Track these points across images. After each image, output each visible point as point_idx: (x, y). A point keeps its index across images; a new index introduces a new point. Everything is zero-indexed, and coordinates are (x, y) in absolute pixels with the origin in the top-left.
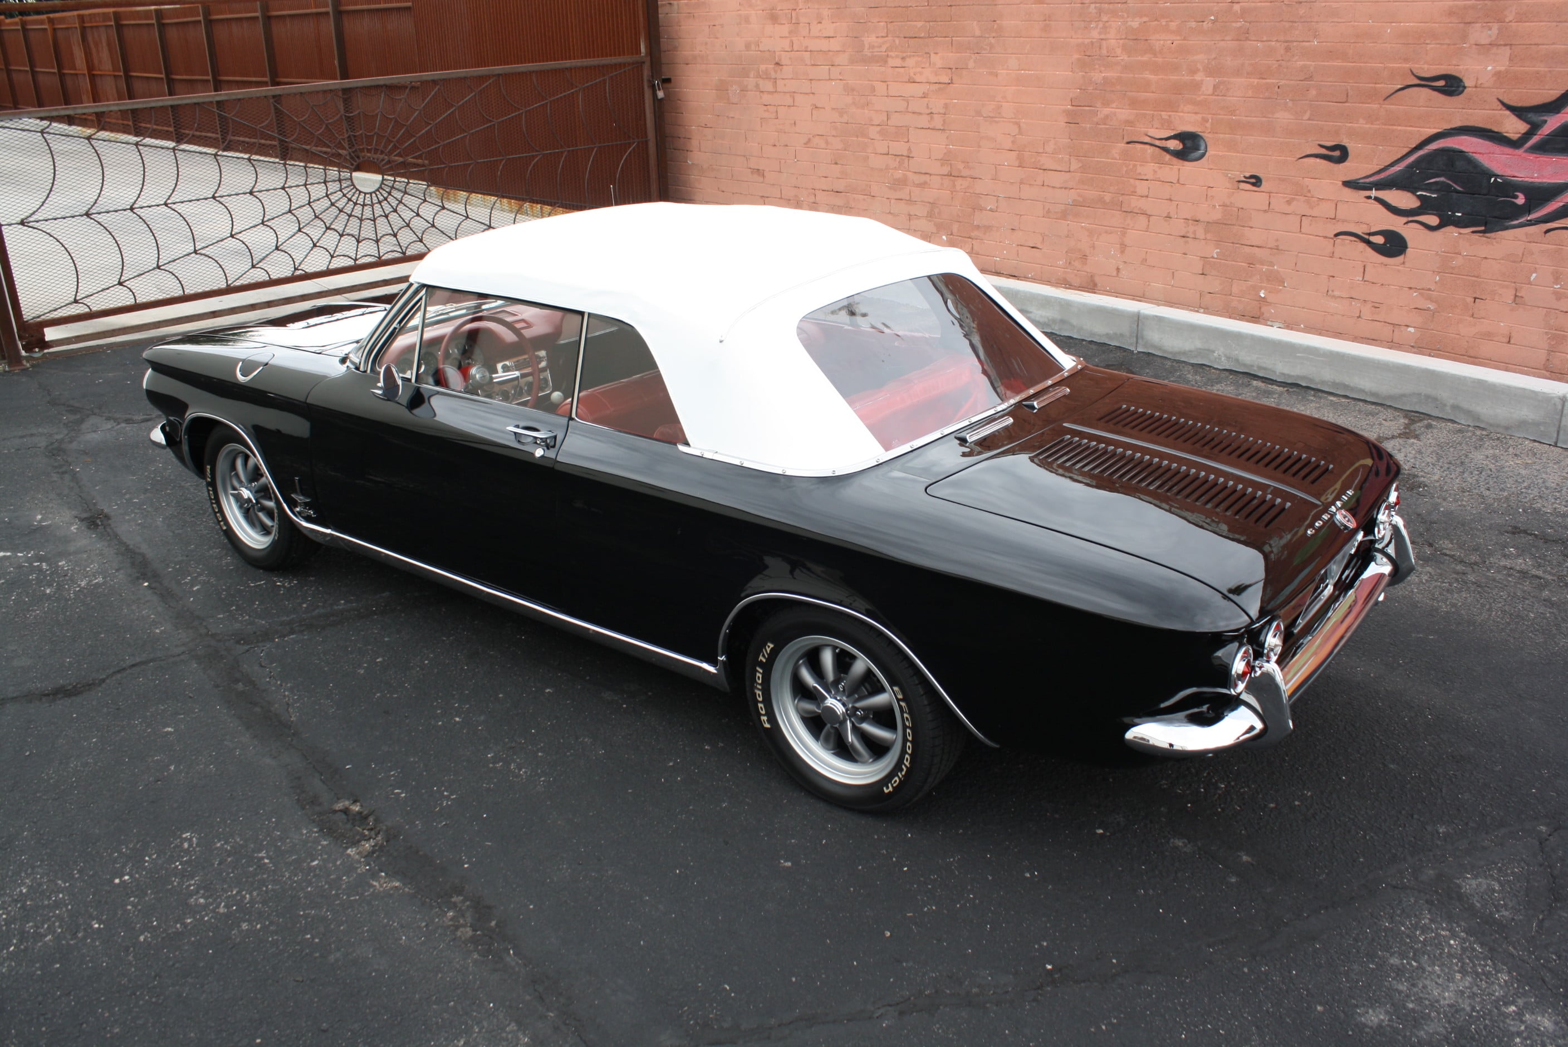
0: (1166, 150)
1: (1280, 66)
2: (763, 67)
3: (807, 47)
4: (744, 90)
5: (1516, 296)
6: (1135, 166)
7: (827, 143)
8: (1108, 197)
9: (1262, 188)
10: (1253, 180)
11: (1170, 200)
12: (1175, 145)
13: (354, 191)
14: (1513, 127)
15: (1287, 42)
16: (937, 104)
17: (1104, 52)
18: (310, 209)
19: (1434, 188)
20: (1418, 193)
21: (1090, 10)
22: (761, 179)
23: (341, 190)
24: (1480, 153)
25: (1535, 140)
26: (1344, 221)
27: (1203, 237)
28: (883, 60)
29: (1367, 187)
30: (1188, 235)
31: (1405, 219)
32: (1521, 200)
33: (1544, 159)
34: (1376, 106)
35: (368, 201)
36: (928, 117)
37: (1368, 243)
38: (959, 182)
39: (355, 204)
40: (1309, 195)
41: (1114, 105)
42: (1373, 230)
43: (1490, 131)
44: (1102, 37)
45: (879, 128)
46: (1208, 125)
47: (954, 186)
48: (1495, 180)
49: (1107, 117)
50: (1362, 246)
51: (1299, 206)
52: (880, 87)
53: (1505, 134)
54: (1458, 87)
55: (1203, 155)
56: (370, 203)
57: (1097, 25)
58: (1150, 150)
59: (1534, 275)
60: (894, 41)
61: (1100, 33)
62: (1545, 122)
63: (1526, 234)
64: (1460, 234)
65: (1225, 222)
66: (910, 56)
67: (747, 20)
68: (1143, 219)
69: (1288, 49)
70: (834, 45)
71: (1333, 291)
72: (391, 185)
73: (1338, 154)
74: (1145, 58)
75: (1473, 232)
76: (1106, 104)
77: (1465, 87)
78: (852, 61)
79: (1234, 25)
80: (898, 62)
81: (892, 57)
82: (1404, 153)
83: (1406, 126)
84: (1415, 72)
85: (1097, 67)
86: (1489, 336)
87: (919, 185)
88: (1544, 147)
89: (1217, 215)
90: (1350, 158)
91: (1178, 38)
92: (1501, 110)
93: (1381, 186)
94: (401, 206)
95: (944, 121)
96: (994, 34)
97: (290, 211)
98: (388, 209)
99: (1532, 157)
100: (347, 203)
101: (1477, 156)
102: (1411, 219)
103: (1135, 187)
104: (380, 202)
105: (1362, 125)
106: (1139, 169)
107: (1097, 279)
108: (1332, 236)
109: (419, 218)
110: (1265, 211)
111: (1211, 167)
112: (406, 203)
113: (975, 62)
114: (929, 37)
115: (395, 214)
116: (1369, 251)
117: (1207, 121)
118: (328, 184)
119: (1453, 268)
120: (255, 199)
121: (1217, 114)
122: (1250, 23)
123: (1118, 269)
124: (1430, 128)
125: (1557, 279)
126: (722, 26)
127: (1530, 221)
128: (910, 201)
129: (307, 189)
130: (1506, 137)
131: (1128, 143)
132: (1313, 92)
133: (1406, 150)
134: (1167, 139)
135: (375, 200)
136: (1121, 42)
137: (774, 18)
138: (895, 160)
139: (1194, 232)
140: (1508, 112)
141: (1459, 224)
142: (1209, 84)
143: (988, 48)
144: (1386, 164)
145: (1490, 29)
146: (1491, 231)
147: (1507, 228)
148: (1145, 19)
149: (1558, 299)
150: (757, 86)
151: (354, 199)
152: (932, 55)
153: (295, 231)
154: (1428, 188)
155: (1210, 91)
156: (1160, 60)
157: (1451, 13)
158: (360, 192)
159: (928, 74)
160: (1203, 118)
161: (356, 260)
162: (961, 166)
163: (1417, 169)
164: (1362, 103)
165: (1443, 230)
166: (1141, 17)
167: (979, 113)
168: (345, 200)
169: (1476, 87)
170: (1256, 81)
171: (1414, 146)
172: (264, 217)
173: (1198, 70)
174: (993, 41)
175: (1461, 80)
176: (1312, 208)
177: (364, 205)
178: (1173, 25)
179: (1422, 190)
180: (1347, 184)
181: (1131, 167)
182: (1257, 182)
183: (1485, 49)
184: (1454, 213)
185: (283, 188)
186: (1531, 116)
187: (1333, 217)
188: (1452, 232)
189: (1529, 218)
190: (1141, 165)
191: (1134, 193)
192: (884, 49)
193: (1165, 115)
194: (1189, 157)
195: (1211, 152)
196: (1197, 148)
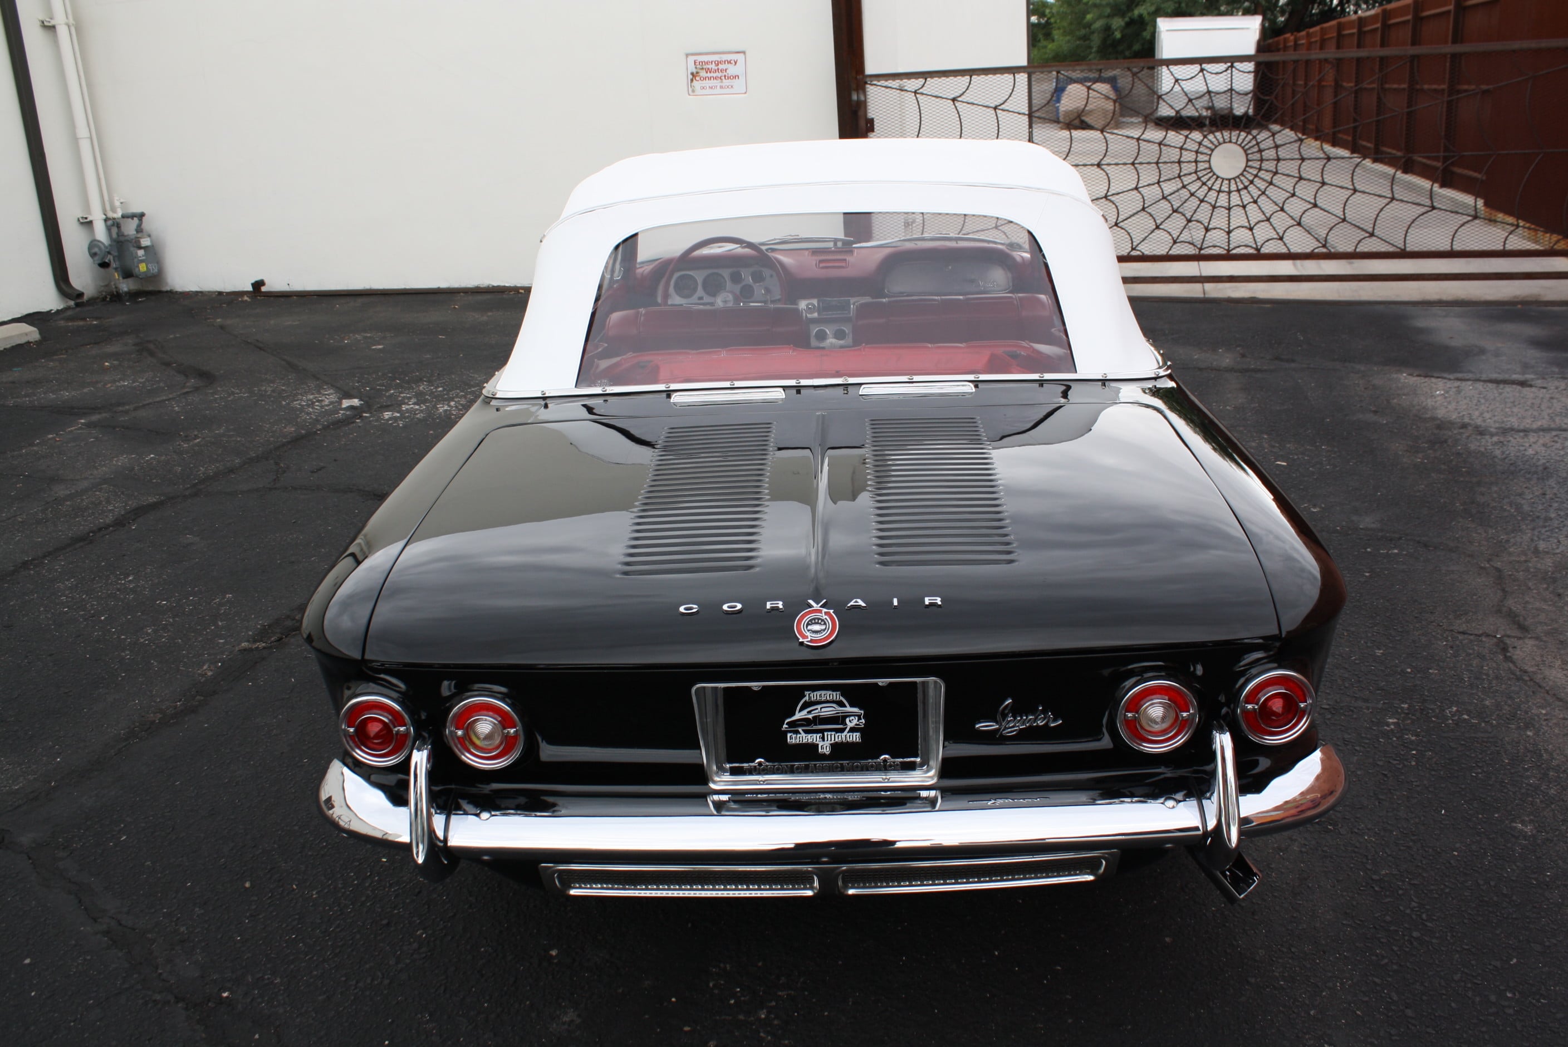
13: (1210, 175)
18: (1159, 189)
23: (1196, 172)
35: (1225, 188)
39: (1210, 189)
56: (1227, 190)
72: (1255, 172)
94: (1263, 197)
97: (1136, 188)
98: (1247, 199)
100: (1200, 188)
104: (1238, 191)
109: (1284, 214)
112: (1270, 195)
115: (1255, 205)
118: (1183, 165)
120: (1102, 172)
129: (1158, 168)
135: (1233, 187)
151: (1209, 183)
153: (1139, 209)
158: (1218, 177)
161: (1201, 249)
168: (1199, 184)
172: (1108, 191)
177: (1219, 192)
185: (1133, 164)
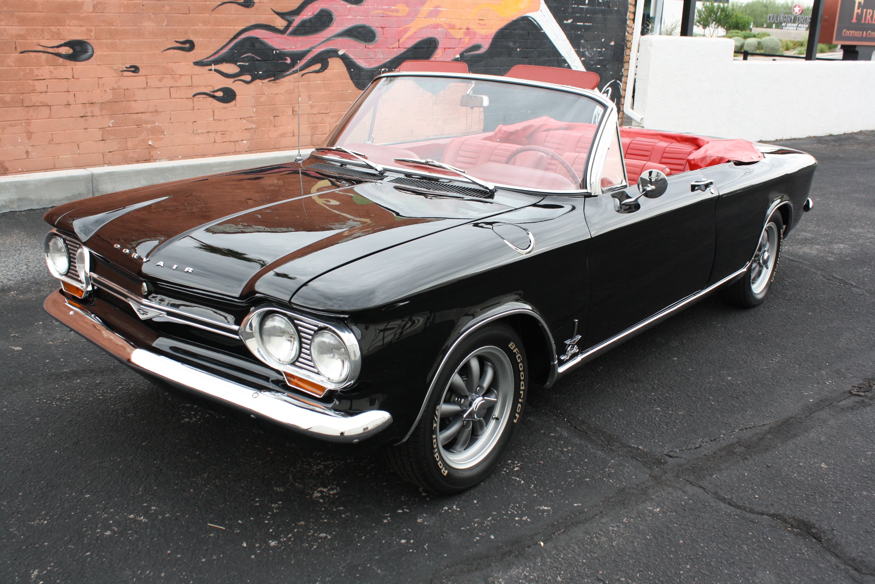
0: (59, 55)
5: (293, 111)
6: (31, 70)
8: (8, 98)
9: (140, 73)
10: (133, 69)
11: (68, 91)
12: (65, 50)
14: (280, 23)
19: (246, 59)
20: (238, 64)
24: (266, 38)
25: (291, 29)
26: (197, 86)
27: (99, 113)
29: (209, 64)
30: (87, 115)
31: (233, 80)
32: (289, 61)
33: (296, 38)
34: (208, 15)
37: (214, 97)
40: (173, 73)
41: (3, 23)
42: (216, 89)
43: (270, 26)
46: (93, 34)
48: (276, 52)
50: (211, 100)
51: (168, 81)
53: (277, 27)
54: (251, 3)
55: (91, 56)
58: (44, 56)
59: (300, 99)
62: (294, 20)
63: (294, 78)
64: (263, 83)
65: (115, 100)
68: (45, 111)
71: (197, 130)
73: (188, 46)
75: (269, 81)
77: (254, 3)
83: (226, 26)
86: (283, 135)
88: (295, 33)
89: (109, 96)
90: (196, 47)
92: (273, 14)
93: (217, 62)
99: (291, 38)
101: (265, 41)
102: (236, 79)
103: (34, 86)
105: (200, 27)
106: (36, 72)
107: (7, 165)
108: (192, 97)
110: (144, 88)
111: (99, 63)
116: (215, 102)
117: (91, 31)
119: (261, 102)
121: (98, 26)
123: (27, 152)
124: (239, 26)
125: (310, 99)
127: (294, 71)
130: (278, 29)
131: (22, 53)
132: (167, 8)
133: (228, 40)
134: (58, 47)
139: (92, 112)
140: (277, 16)
141: (262, 78)
142: (89, 4)
144: (218, 49)
146: (278, 79)
147: (284, 76)
149: (312, 108)
154: (243, 60)
155: (91, 9)
160: (88, 30)
163: (235, 50)
164: (200, 14)
165: (254, 82)
169: (260, 3)
170: (126, 1)
171: (232, 37)
176: (176, 81)
179: (240, 62)
180: (196, 63)
181: (28, 71)
182: (136, 70)
184: (258, 72)
186: (288, 17)
187: (190, 85)
188: (258, 82)
189: (294, 70)
190: (37, 69)
191: (34, 91)
193: (53, 29)
194: (80, 58)
195: (97, 53)
196: (86, 51)
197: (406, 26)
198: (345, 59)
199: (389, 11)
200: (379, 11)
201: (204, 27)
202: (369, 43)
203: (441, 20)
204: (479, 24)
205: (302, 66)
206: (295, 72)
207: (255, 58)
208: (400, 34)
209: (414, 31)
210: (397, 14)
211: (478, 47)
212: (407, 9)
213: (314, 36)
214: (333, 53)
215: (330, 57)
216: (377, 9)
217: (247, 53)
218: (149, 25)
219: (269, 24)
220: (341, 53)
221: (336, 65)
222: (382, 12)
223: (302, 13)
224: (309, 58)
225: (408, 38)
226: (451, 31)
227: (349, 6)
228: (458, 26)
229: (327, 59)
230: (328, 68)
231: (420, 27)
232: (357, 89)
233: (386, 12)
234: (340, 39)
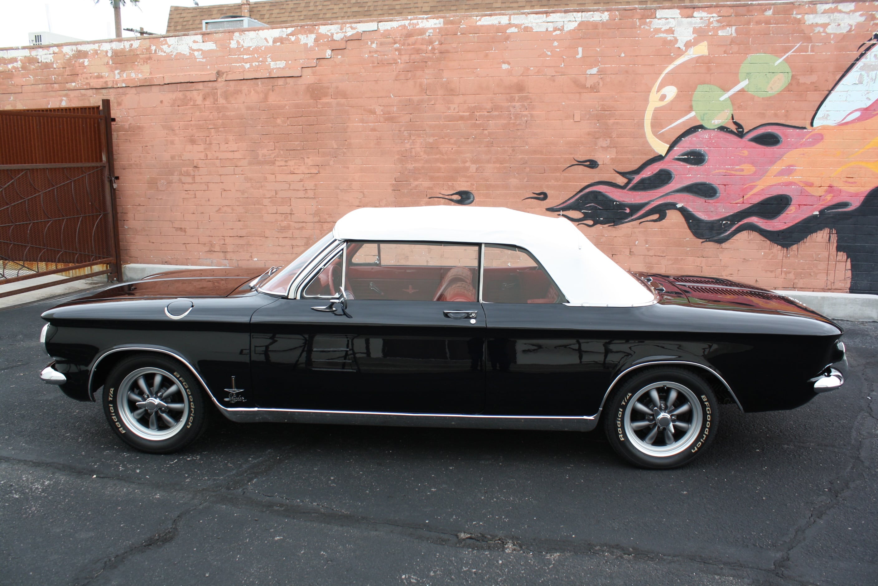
0: (452, 200)
1: (510, 158)
2: (184, 169)
3: (218, 157)
4: (170, 183)
5: (630, 252)
7: (233, 210)
12: (456, 197)
14: (621, 181)
15: (512, 147)
16: (310, 184)
17: (414, 154)
19: (589, 208)
20: (582, 211)
21: (404, 134)
22: (184, 234)
24: (608, 192)
25: (630, 185)
28: (273, 163)
29: (558, 210)
31: (577, 223)
32: (628, 211)
33: (635, 193)
34: (559, 174)
36: (304, 192)
38: (326, 225)
41: (421, 180)
43: (611, 183)
44: (412, 147)
45: (270, 200)
46: (474, 187)
47: (322, 227)
48: (616, 203)
49: (417, 186)
52: (271, 177)
54: (596, 165)
55: (472, 201)
57: (409, 141)
58: (441, 200)
59: (637, 242)
60: (279, 152)
61: (410, 145)
62: (634, 178)
63: (632, 225)
64: (603, 227)
66: (291, 160)
67: (172, 143)
69: (513, 150)
70: (237, 155)
73: (543, 196)
74: (438, 156)
75: (609, 226)
76: (416, 179)
77: (598, 165)
78: (250, 164)
79: (485, 140)
80: (283, 163)
81: (278, 161)
82: (574, 194)
83: (574, 182)
84: (576, 159)
85: (410, 161)
87: (299, 229)
88: (635, 188)
90: (548, 198)
91: (455, 146)
92: (615, 174)
93: (564, 209)
95: (315, 193)
96: (346, 147)
99: (630, 192)
101: (606, 194)
102: (580, 223)
105: (553, 183)
113: (334, 162)
114: (303, 149)
117: (474, 185)
119: (601, 242)
121: (478, 182)
122: (493, 139)
124: (584, 183)
125: (647, 243)
126: (153, 146)
128: (292, 238)
130: (618, 185)
131: (430, 198)
132: (528, 169)
133: (575, 193)
134: (452, 195)
136: (423, 149)
137: (193, 141)
138: (282, 216)
140: (618, 175)
141: (602, 223)
142: (473, 168)
143: (342, 154)
144: (566, 199)
145: (607, 141)
146: (617, 225)
147: (623, 223)
148: (436, 138)
149: (648, 251)
150: (180, 180)
152: (306, 159)
154: (587, 208)
155: (474, 171)
156: (445, 157)
157: (589, 134)
159: (303, 169)
160: (471, 184)
162: (326, 216)
163: (581, 201)
164: (553, 173)
165: (595, 226)
166: (434, 137)
167: (337, 188)
169: (603, 164)
170: (498, 165)
171: (578, 191)
173: (467, 161)
174: (345, 150)
175: (596, 162)
178: (452, 141)
179: (584, 210)
180: (548, 210)
183: (605, 149)
184: (599, 218)
186: (628, 176)
188: (599, 227)
189: (632, 218)
192: (273, 156)
193: (450, 183)
194: (465, 203)
195: (476, 199)
196: (469, 198)
197: (751, 184)
198: (683, 211)
199: (733, 170)
200: (721, 171)
201: (555, 183)
202: (710, 198)
203: (795, 178)
204: (846, 182)
205: (640, 216)
206: (633, 220)
207: (597, 207)
208: (744, 191)
209: (762, 188)
210: (742, 173)
211: (845, 205)
212: (753, 169)
213: (652, 191)
214: (672, 206)
215: (668, 209)
216: (718, 169)
217: (591, 203)
218: (513, 181)
219: (610, 181)
220: (679, 206)
221: (673, 217)
222: (725, 171)
223: (642, 173)
224: (647, 209)
225: (754, 195)
226: (807, 189)
227: (688, 167)
228: (817, 183)
229: (665, 210)
230: (665, 219)
231: (768, 184)
232: (695, 237)
233: (729, 172)
234: (679, 194)
